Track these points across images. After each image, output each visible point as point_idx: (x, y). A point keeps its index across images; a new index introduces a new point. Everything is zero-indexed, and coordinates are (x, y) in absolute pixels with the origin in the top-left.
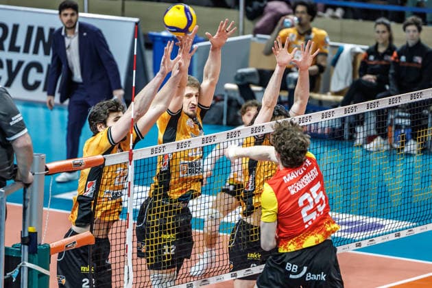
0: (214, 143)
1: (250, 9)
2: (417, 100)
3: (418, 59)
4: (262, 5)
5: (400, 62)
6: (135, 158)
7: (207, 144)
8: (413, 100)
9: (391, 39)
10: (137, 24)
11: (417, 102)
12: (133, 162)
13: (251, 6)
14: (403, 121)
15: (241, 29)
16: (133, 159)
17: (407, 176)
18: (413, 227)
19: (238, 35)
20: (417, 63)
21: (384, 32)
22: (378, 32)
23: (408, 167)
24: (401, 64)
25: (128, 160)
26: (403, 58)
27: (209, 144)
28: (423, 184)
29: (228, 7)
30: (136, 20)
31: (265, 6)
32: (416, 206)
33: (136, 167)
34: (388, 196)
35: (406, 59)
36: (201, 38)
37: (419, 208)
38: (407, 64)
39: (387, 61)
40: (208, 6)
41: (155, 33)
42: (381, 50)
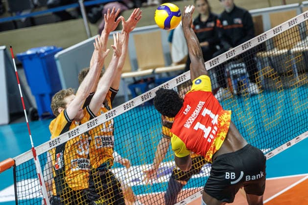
0: (97, 125)
1: (91, 15)
2: (248, 49)
3: (238, 21)
4: (99, 9)
5: (223, 26)
6: (38, 154)
7: (92, 128)
8: (245, 50)
9: (209, 9)
10: (5, 50)
11: (248, 51)
12: (37, 157)
13: (91, 12)
14: (236, 71)
15: (88, 33)
16: (37, 155)
17: (256, 111)
18: (272, 150)
19: (88, 38)
20: (238, 24)
21: (203, 5)
22: (199, 6)
23: (254, 104)
24: (225, 28)
25: (33, 157)
26: (225, 23)
27: (93, 127)
28: (270, 114)
29: (74, 18)
30: (4, 47)
31: (102, 9)
32: (268, 133)
33: (41, 161)
34: (245, 131)
35: (228, 22)
36: (59, 48)
37: (271, 134)
38: (229, 27)
39: (210, 27)
40: (57, 22)
41: (21, 54)
42: (204, 19)
